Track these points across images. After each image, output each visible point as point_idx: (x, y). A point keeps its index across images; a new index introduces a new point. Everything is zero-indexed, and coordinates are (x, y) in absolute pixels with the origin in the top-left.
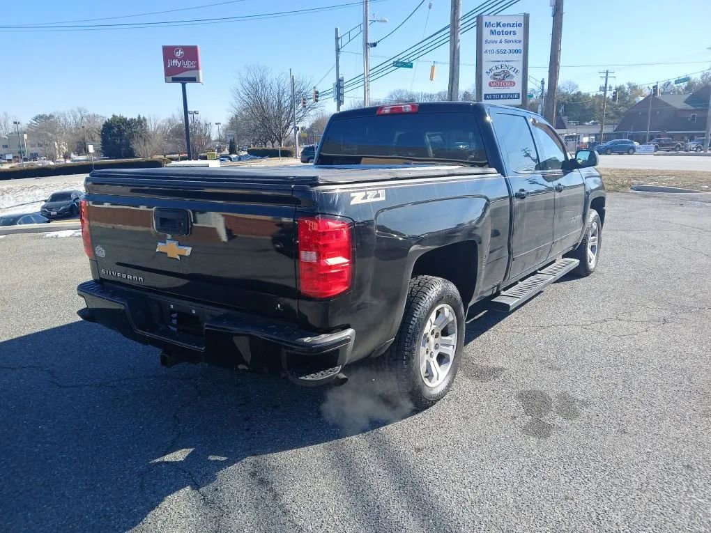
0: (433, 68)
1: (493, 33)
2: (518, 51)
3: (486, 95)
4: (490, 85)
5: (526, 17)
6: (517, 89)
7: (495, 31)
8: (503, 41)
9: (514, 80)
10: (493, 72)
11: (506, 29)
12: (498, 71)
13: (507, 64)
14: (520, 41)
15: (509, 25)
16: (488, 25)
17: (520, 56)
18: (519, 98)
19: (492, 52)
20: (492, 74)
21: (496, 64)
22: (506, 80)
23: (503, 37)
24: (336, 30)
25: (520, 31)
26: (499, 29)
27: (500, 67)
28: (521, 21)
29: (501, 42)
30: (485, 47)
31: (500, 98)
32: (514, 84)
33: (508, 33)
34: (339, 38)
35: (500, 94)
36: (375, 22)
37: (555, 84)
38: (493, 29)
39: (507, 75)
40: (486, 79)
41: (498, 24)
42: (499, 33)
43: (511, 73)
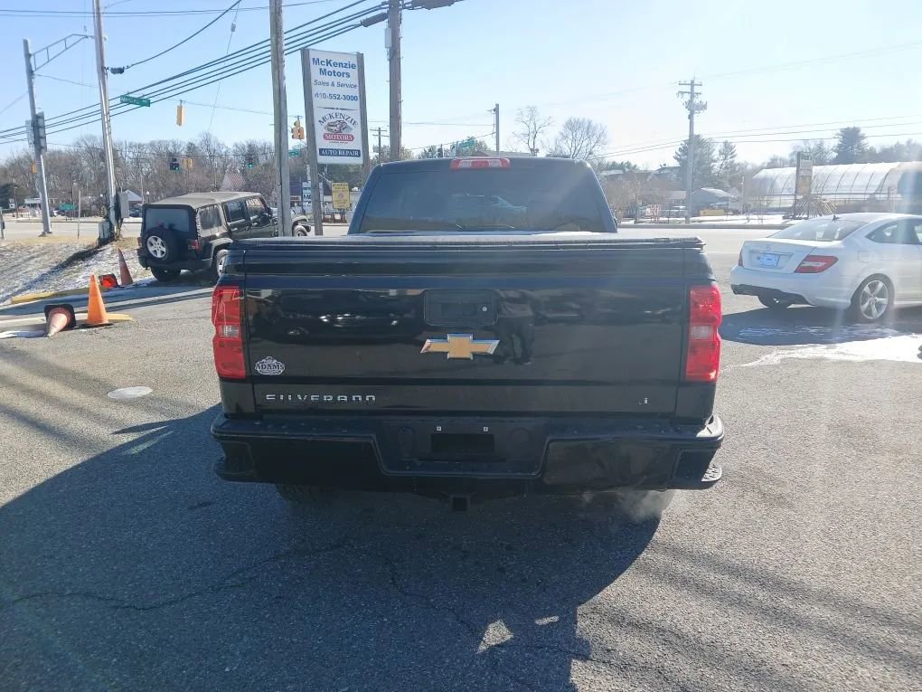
0: (180, 109)
1: (323, 72)
2: (354, 98)
3: (321, 150)
4: (325, 137)
5: (360, 57)
6: (356, 145)
7: (325, 70)
8: (336, 84)
9: (352, 133)
10: (327, 122)
11: (338, 69)
12: (332, 120)
13: (343, 112)
14: (355, 86)
15: (341, 65)
16: (317, 61)
17: (356, 104)
18: (359, 156)
19: (324, 96)
20: (326, 124)
21: (331, 111)
22: (344, 132)
23: (336, 79)
24: (26, 43)
25: (354, 73)
26: (329, 68)
27: (334, 115)
28: (354, 61)
29: (333, 85)
30: (316, 89)
31: (338, 155)
32: (353, 138)
33: (340, 74)
34: (30, 55)
35: (338, 150)
36: (87, 37)
37: (399, 142)
38: (323, 67)
39: (343, 126)
40: (320, 130)
41: (328, 63)
42: (330, 74)
43: (349, 124)
